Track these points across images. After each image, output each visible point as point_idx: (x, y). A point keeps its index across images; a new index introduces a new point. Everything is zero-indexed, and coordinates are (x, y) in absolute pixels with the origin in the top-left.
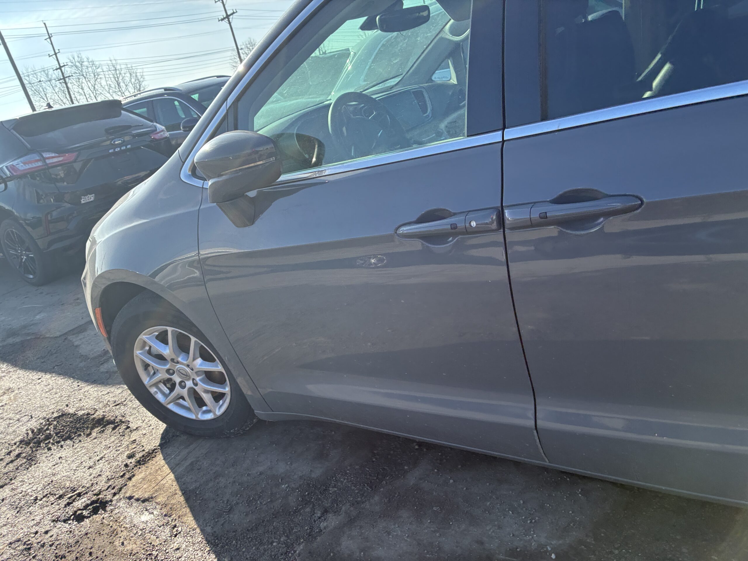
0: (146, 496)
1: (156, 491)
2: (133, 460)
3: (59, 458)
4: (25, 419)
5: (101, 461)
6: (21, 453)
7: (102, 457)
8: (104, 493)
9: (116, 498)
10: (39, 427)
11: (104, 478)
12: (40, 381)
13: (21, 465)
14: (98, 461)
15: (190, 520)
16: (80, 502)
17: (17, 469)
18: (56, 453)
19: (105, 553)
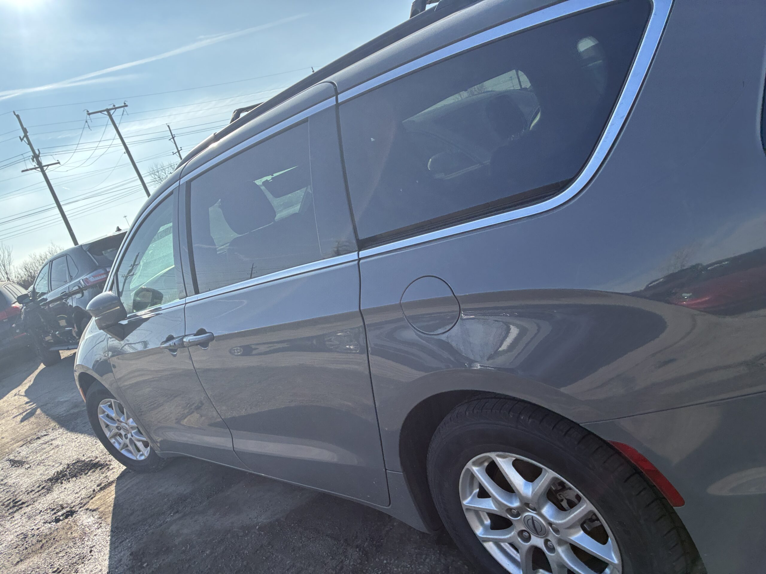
0: (95, 508)
1: (102, 505)
2: (98, 488)
3: (64, 488)
4: (56, 465)
5: (84, 489)
6: (45, 486)
7: (85, 487)
8: (76, 507)
9: (80, 510)
10: (62, 470)
11: (79, 499)
12: (76, 439)
13: (43, 493)
14: (83, 489)
15: (109, 520)
16: (62, 512)
17: (40, 496)
18: (65, 485)
19: (61, 538)
